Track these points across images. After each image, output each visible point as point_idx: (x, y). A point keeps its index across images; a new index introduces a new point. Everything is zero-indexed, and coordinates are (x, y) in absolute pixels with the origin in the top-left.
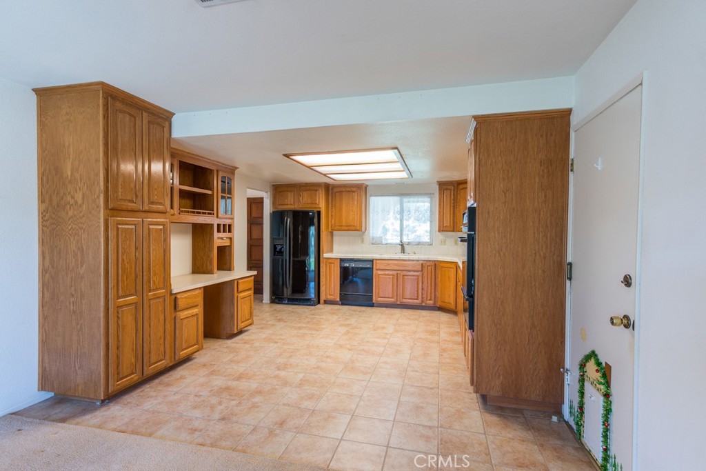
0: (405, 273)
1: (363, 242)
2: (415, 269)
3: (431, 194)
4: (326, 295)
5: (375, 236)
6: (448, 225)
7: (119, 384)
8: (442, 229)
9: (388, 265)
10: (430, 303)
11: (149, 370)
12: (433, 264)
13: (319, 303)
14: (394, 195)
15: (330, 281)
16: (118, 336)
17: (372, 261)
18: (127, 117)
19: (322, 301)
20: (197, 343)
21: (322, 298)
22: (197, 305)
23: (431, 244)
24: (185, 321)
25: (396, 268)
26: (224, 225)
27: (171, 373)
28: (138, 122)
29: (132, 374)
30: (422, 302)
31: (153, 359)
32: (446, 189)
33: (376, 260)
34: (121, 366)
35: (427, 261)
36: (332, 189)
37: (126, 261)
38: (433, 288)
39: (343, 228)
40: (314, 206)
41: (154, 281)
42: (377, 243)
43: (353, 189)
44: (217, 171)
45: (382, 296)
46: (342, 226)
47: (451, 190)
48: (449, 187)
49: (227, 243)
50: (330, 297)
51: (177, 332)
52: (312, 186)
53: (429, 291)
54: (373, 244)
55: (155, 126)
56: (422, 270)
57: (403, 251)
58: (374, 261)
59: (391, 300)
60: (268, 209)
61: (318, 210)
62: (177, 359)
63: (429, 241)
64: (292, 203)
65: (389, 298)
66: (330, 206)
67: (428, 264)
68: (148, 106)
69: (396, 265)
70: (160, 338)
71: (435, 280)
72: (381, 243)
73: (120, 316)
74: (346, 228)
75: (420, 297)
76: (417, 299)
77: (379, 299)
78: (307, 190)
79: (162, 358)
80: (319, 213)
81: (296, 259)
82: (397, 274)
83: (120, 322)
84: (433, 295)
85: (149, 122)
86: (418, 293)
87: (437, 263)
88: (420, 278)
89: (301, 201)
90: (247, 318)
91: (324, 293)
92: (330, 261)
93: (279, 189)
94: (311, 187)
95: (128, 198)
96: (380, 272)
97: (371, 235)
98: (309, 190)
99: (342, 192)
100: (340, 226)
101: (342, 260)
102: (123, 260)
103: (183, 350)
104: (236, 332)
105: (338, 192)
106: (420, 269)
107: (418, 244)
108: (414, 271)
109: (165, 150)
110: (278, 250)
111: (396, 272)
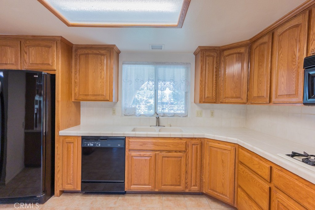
0: (165, 154)
1: (114, 113)
2: (178, 149)
3: (187, 64)
4: (62, 184)
5: (128, 106)
6: (211, 95)
8: (203, 100)
9: (144, 144)
10: (195, 189)
12: (198, 142)
14: (148, 63)
15: (68, 165)
17: (125, 137)
19: (57, 191)
23: (186, 116)
25: (153, 147)
30: (186, 187)
32: (209, 56)
33: (129, 137)
35: (192, 138)
36: (76, 50)
38: (198, 171)
39: (89, 98)
40: (45, 67)
42: (130, 114)
46: (88, 95)
47: (213, 57)
48: (212, 54)
50: (68, 187)
53: (194, 175)
54: (125, 115)
56: (186, 149)
57: (158, 124)
58: (127, 140)
59: (148, 188)
61: (52, 73)
63: (183, 112)
65: (145, 185)
66: (73, 71)
67: (194, 142)
69: (155, 144)
71: (201, 161)
72: (134, 115)
74: (93, 98)
75: (183, 182)
76: (179, 185)
77: (133, 186)
80: (53, 77)
82: (156, 155)
84: (198, 180)
86: (180, 178)
87: (203, 141)
88: (183, 160)
89: (27, 60)
91: (60, 181)
92: (68, 140)
96: (133, 154)
97: (123, 105)
98: (38, 45)
99: (88, 54)
100: (86, 95)
101: (84, 139)
105: (82, 54)
106: (184, 149)
107: (173, 116)
108: (176, 151)
111: (154, 153)
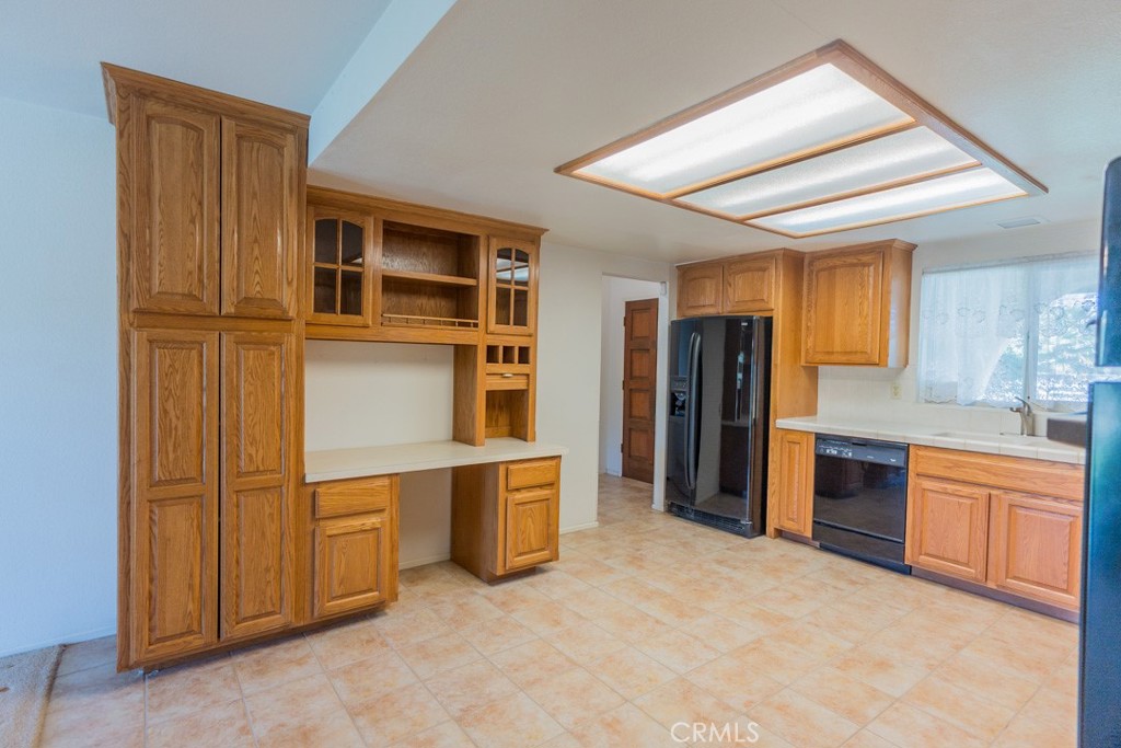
0: (1017, 498)
1: (896, 394)
2: (1063, 494)
4: (779, 518)
5: (935, 379)
7: (152, 651)
9: (957, 465)
11: (234, 631)
13: (763, 531)
15: (790, 485)
16: (151, 556)
17: (904, 449)
18: (178, 131)
19: (770, 528)
20: (377, 587)
21: (771, 525)
22: (382, 511)
24: (341, 542)
25: (984, 478)
26: (505, 348)
27: (297, 642)
28: (210, 139)
29: (190, 632)
31: (248, 609)
33: (918, 446)
34: (156, 617)
36: (811, 264)
37: (172, 414)
39: (835, 358)
40: (757, 306)
41: (250, 455)
42: (939, 399)
43: (865, 259)
44: (488, 238)
45: (932, 550)
46: (833, 353)
49: (519, 384)
50: (789, 526)
51: (317, 563)
52: (755, 259)
54: (926, 401)
55: (256, 145)
57: (1028, 429)
58: (911, 451)
59: (965, 571)
60: (665, 317)
61: (767, 314)
62: (316, 614)
64: (714, 302)
65: (956, 562)
66: (805, 305)
68: (233, 104)
69: (987, 470)
70: (267, 570)
73: (156, 518)
74: (844, 359)
76: (1066, 591)
77: (923, 558)
78: (743, 271)
79: (270, 609)
80: (769, 322)
81: (729, 423)
82: (989, 497)
83: (156, 530)
85: (240, 137)
86: (1068, 573)
89: (732, 297)
90: (535, 547)
92: (791, 437)
93: (689, 274)
94: (752, 263)
95: (180, 290)
96: (928, 484)
97: (922, 376)
98: (749, 270)
99: (835, 267)
100: (828, 353)
101: (821, 438)
102: (166, 412)
103: (334, 598)
104: (500, 572)
108: (1057, 498)
109: (286, 192)
110: (679, 403)
111: (985, 491)
